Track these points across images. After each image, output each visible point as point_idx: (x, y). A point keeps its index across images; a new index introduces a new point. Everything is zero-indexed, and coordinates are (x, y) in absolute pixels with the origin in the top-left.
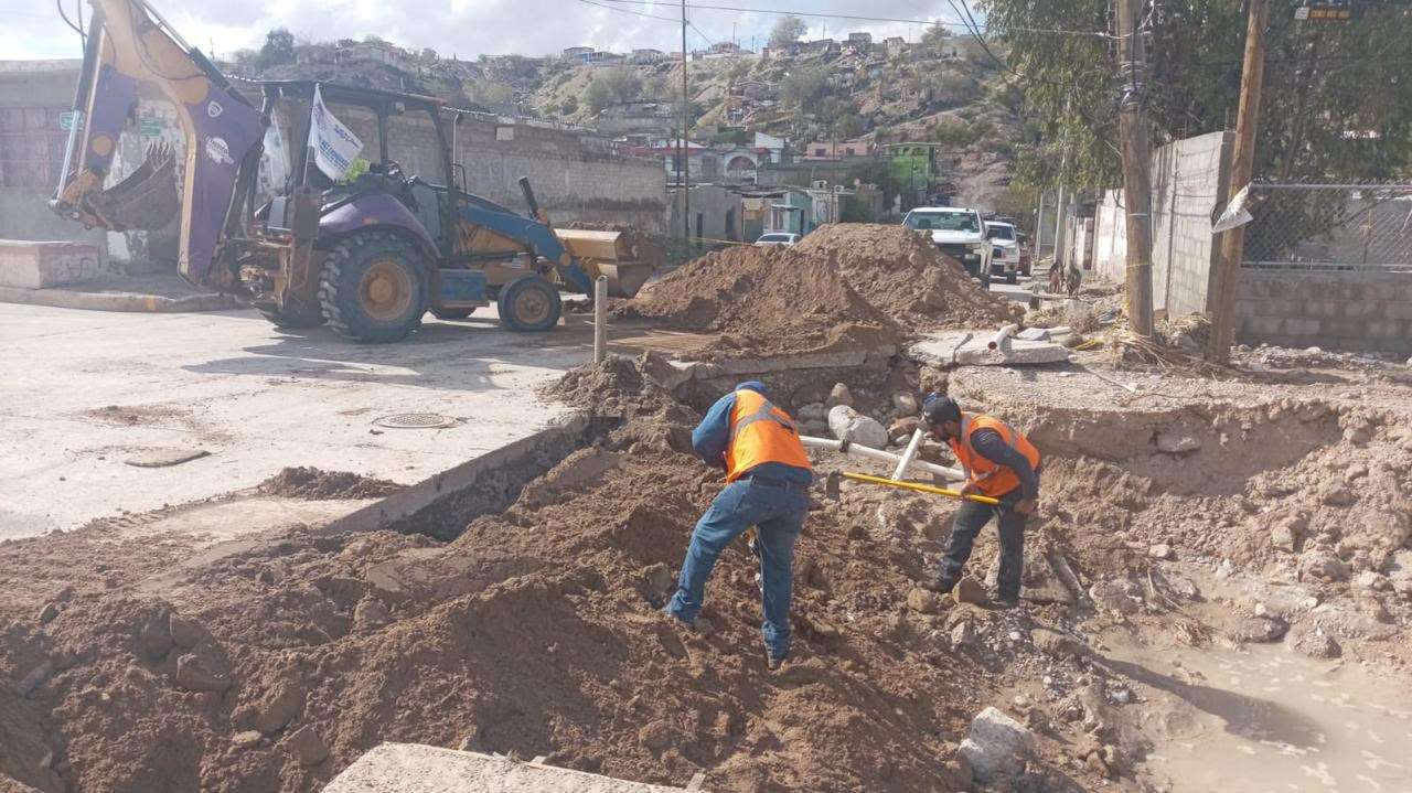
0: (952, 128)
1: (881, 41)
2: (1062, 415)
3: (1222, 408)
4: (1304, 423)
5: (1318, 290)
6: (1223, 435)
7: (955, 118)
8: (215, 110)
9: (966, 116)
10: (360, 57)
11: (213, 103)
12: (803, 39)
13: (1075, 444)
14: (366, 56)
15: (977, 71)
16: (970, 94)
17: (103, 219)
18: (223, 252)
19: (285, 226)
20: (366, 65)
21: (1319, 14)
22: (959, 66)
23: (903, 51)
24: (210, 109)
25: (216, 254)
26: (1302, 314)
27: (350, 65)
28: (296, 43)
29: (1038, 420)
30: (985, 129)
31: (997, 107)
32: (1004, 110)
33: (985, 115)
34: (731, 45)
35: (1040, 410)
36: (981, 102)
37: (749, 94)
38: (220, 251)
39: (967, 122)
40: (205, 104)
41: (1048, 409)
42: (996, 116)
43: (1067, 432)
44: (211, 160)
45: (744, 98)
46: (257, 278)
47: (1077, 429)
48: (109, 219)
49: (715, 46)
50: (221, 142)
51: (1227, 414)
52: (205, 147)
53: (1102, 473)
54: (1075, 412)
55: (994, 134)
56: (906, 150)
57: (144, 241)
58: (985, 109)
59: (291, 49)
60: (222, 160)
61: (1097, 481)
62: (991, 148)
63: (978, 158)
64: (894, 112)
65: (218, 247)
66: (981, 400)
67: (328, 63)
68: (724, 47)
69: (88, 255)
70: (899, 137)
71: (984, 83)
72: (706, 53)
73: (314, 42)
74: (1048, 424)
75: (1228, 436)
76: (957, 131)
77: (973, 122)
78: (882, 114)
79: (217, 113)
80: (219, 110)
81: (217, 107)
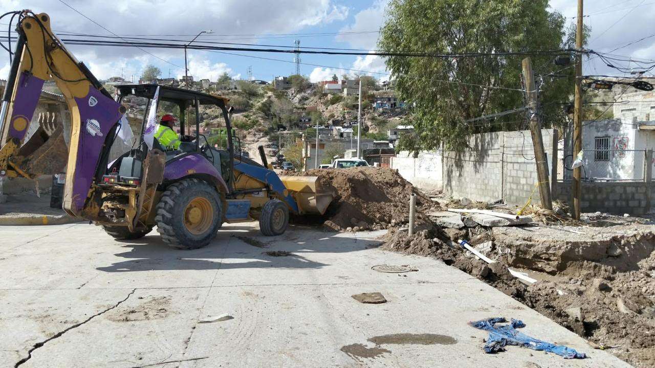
0: (241, 122)
1: (199, 80)
2: (576, 245)
3: (622, 237)
4: (648, 240)
6: (626, 248)
7: (242, 117)
8: (93, 102)
9: (246, 117)
11: (92, 97)
12: (159, 77)
13: (582, 256)
15: (247, 96)
16: (246, 107)
17: (21, 172)
18: (94, 193)
19: (132, 176)
22: (239, 94)
23: (210, 85)
24: (90, 101)
25: (89, 195)
26: (584, 199)
29: (567, 247)
30: (255, 123)
31: (259, 113)
32: (262, 114)
33: (255, 116)
34: (120, 79)
35: (567, 243)
36: (251, 110)
37: (133, 102)
38: (92, 193)
39: (247, 119)
40: (87, 98)
41: (570, 242)
42: (259, 117)
43: (579, 251)
44: (89, 134)
45: (131, 104)
46: (113, 209)
47: (582, 249)
48: (25, 172)
49: (111, 79)
50: (96, 122)
51: (625, 239)
53: (595, 267)
54: (581, 243)
55: (260, 125)
56: (222, 131)
58: (254, 114)
60: (96, 134)
61: (594, 271)
62: (260, 131)
63: (255, 135)
64: (212, 113)
65: (91, 191)
66: (530, 241)
68: (116, 79)
70: (216, 125)
71: (251, 102)
72: (107, 82)
74: (571, 248)
75: (628, 248)
76: (243, 123)
77: (250, 119)
78: (207, 114)
79: (95, 104)
80: (95, 102)
81: (94, 100)
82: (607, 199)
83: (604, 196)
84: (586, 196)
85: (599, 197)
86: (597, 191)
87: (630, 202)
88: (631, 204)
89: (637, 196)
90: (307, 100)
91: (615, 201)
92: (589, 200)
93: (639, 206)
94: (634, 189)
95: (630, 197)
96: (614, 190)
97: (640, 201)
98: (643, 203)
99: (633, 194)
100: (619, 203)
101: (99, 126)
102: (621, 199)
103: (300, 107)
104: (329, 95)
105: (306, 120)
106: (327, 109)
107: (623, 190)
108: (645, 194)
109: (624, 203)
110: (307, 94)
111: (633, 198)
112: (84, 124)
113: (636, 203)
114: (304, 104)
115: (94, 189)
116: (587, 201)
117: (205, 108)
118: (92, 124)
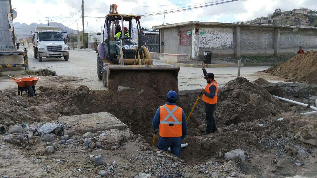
10: (297, 13)
14: (299, 13)
20: (299, 15)
27: (294, 15)
28: (281, 11)
57: (198, 55)
59: (280, 13)
67: (289, 15)
69: (186, 57)
73: (286, 11)
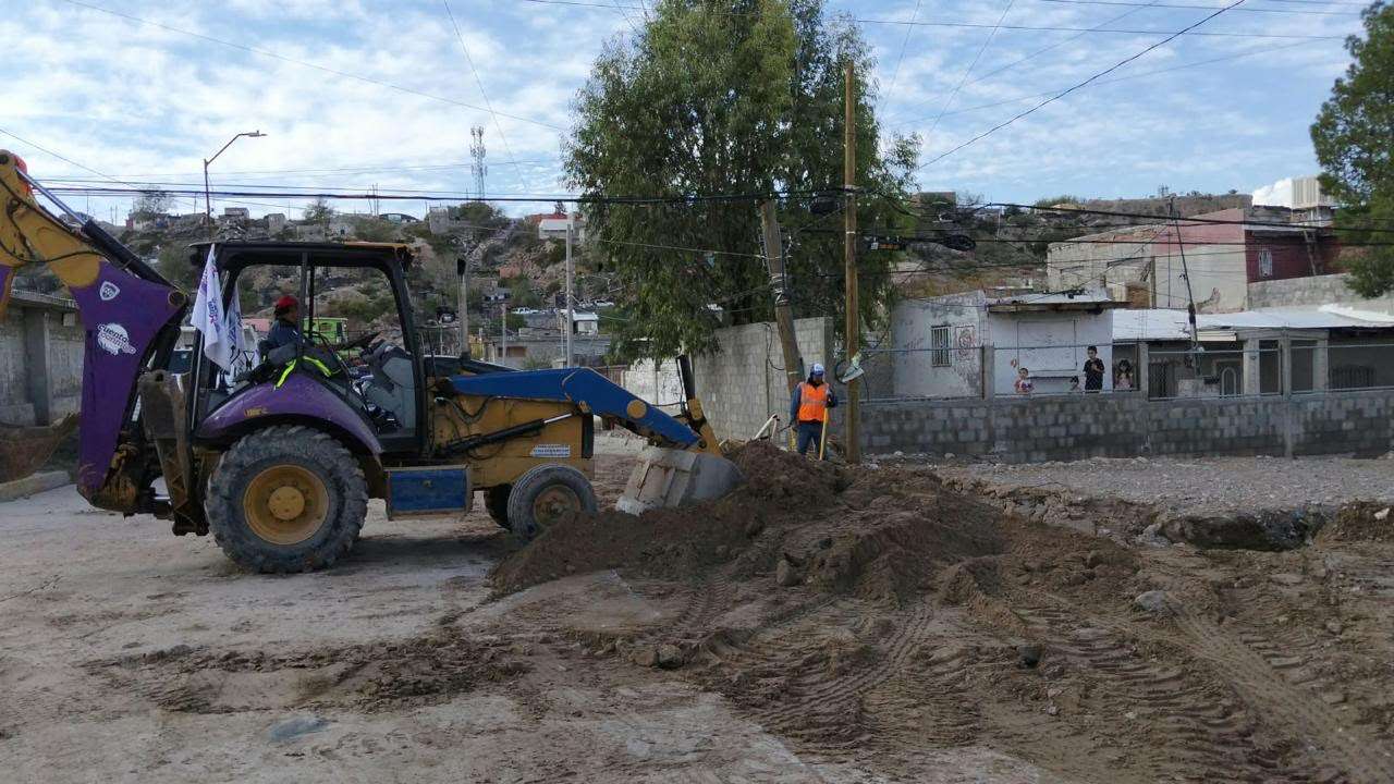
0: (354, 303)
1: (261, 216)
5: (888, 416)
7: (355, 293)
8: (109, 292)
11: (106, 283)
12: (171, 212)
18: (123, 461)
21: (884, 246)
23: (285, 227)
24: (102, 290)
25: (114, 464)
26: (881, 432)
30: (386, 305)
36: (377, 279)
38: (119, 461)
39: (369, 298)
40: (97, 285)
50: (118, 329)
52: (96, 338)
60: (120, 350)
63: (386, 330)
65: (117, 456)
76: (360, 305)
77: (374, 298)
78: (279, 289)
79: (113, 295)
80: (114, 290)
81: (112, 288)
82: (921, 430)
83: (916, 425)
84: (885, 427)
85: (907, 427)
86: (903, 417)
87: (961, 434)
88: (963, 436)
89: (971, 424)
90: (501, 254)
91: (935, 433)
92: (892, 434)
93: (977, 439)
94: (966, 412)
95: (960, 425)
96: (932, 414)
97: (977, 431)
98: (984, 436)
99: (965, 420)
100: (941, 437)
101: (125, 335)
102: (944, 429)
103: (485, 269)
104: (548, 243)
105: (500, 298)
106: (544, 272)
107: (946, 413)
108: (986, 419)
109: (950, 436)
110: (499, 243)
111: (965, 428)
112: (93, 335)
113: (972, 436)
114: (495, 263)
115: (125, 453)
116: (888, 434)
117: (275, 275)
118: (110, 332)
